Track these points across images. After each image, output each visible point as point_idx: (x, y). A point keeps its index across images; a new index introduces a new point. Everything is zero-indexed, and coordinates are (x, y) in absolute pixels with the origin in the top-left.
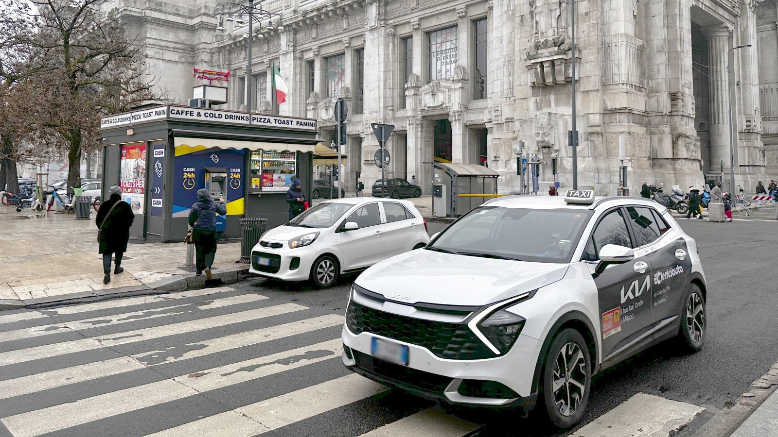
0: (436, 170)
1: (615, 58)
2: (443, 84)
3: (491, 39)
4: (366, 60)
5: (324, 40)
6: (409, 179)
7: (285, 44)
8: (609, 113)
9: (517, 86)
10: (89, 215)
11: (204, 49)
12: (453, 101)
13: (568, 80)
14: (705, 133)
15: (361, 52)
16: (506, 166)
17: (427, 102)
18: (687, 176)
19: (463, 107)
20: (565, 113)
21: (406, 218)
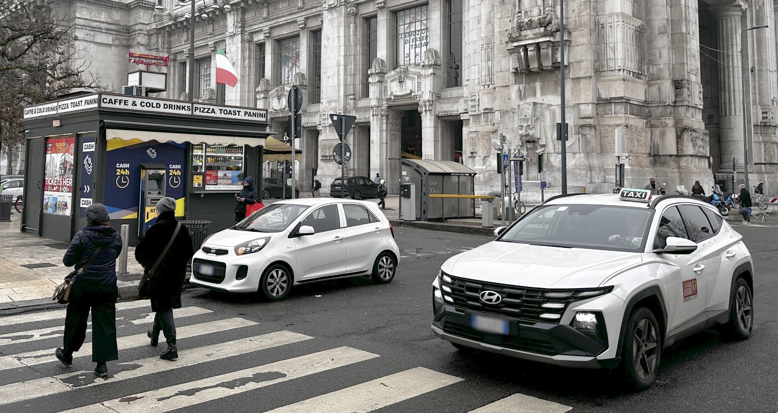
0: (403, 167)
1: (610, 40)
2: (412, 69)
3: (467, 19)
4: (324, 42)
5: (276, 21)
6: (373, 177)
7: (232, 25)
8: (602, 103)
9: (497, 72)
10: (10, 217)
11: (141, 30)
12: (423, 89)
13: (555, 65)
14: (714, 126)
15: (319, 33)
16: (484, 163)
17: (394, 90)
18: (694, 175)
19: (434, 96)
20: (552, 103)
21: (370, 222)
